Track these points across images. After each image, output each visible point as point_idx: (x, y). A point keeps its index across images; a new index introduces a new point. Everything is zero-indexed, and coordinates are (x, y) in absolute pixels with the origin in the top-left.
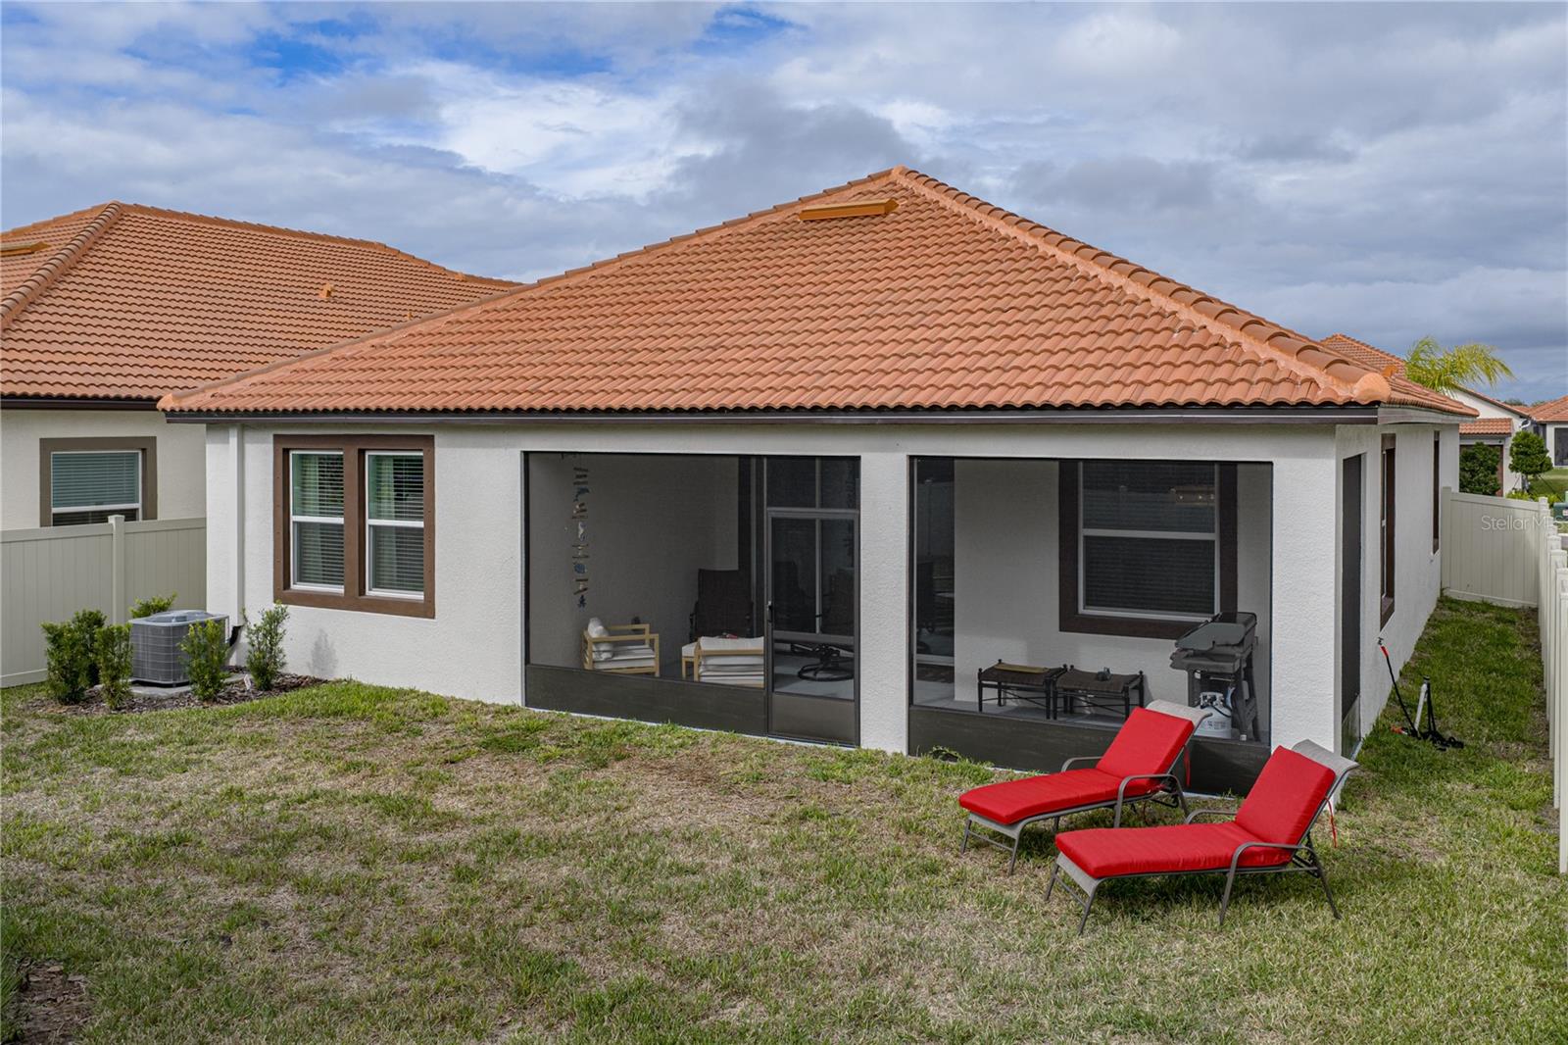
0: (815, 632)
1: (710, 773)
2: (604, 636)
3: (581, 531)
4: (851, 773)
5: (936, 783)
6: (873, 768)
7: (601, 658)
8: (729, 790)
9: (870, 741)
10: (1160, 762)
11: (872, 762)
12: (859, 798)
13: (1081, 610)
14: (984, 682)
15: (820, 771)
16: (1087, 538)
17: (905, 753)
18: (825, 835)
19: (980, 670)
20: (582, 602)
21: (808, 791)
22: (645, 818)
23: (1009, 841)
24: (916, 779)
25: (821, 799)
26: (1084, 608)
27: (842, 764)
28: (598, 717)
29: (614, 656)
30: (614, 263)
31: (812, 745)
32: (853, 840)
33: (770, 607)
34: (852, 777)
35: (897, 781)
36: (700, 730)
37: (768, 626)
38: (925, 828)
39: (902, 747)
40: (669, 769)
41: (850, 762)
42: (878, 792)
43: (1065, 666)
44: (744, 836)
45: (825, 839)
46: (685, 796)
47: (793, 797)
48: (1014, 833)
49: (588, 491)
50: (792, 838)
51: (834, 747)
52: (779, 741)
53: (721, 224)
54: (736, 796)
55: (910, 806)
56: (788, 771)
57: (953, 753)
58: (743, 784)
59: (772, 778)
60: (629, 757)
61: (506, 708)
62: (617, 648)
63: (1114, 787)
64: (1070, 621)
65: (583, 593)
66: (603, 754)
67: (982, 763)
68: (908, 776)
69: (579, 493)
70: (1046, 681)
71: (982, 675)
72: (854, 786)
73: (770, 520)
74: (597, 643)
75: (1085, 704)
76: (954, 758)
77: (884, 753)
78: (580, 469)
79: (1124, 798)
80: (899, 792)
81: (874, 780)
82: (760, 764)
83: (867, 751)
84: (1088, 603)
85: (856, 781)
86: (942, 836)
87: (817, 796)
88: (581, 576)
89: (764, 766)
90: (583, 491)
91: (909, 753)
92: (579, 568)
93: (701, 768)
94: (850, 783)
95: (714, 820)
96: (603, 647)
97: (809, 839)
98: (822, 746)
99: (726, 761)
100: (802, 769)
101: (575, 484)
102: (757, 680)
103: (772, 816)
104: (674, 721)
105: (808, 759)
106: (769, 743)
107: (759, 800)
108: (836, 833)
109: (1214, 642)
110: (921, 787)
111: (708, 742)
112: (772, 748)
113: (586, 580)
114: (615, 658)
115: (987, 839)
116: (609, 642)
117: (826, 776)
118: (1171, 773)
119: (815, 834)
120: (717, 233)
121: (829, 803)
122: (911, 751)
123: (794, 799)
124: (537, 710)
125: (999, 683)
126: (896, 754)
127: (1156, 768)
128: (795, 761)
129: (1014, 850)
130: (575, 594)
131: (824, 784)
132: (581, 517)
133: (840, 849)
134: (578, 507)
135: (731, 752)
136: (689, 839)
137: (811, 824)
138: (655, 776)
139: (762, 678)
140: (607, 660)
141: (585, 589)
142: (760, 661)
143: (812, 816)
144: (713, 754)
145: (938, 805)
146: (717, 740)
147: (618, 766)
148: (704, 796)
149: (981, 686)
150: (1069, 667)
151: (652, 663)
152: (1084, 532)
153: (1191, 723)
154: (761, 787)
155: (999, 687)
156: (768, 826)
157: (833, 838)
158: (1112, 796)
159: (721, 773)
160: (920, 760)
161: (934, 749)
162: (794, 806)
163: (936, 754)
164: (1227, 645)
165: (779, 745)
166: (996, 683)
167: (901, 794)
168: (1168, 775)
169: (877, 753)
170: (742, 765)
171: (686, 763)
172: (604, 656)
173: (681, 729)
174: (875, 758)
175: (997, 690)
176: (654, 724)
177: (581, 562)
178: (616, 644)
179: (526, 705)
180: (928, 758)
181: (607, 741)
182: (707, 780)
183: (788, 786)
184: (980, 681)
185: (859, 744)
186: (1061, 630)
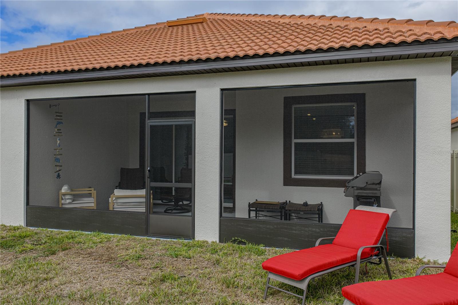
0: (172, 182)
1: (112, 255)
2: (68, 191)
3: (58, 142)
4: (191, 253)
5: (237, 256)
6: (202, 250)
7: (67, 202)
8: (122, 265)
9: (200, 236)
10: (375, 238)
11: (201, 246)
12: (196, 266)
13: (293, 176)
14: (251, 209)
15: (173, 252)
16: (296, 143)
17: (218, 242)
18: (176, 291)
19: (249, 203)
20: (59, 176)
21: (167, 263)
22: (62, 285)
23: (300, 292)
24: (226, 254)
25: (174, 268)
26: (294, 175)
27: (185, 248)
28: (61, 230)
29: (73, 201)
30: (86, 39)
31: (170, 239)
32: (194, 295)
33: (149, 171)
34: (191, 255)
35: (215, 256)
36: (113, 235)
37: (147, 180)
38: (238, 283)
39: (216, 239)
40: (90, 254)
41: (189, 247)
42: (206, 262)
43: (286, 201)
44: (123, 294)
45: (176, 294)
46: (94, 269)
47: (158, 267)
48: (303, 286)
49: (62, 123)
50: (155, 295)
51: (181, 240)
52: (152, 238)
53: (134, 28)
54: (124, 268)
55: (226, 270)
56: (156, 253)
57: (243, 240)
58: (130, 261)
59: (146, 257)
60: (70, 249)
61: (14, 227)
62: (76, 197)
63: (355, 254)
64: (288, 181)
65: (59, 172)
66: (55, 248)
67: (259, 245)
68: (221, 254)
69: (58, 124)
70: (280, 208)
71: (250, 205)
72: (192, 260)
73: (149, 126)
74: (64, 195)
75: (294, 218)
76: (244, 243)
77: (207, 242)
78: (58, 113)
79: (361, 259)
80: (218, 262)
81: (203, 256)
82: (141, 250)
83: (198, 241)
84: (296, 173)
85: (193, 257)
86: (250, 288)
87: (171, 266)
88: (58, 164)
89: (143, 251)
90: (59, 123)
91: (220, 242)
92: (57, 160)
93: (108, 253)
94: (190, 258)
95: (107, 284)
96: (67, 197)
97: (166, 295)
98: (175, 240)
99: (123, 249)
100: (164, 252)
101: (55, 119)
102: (143, 210)
103: (144, 279)
104: (99, 231)
105: (167, 246)
106: (147, 240)
107: (137, 270)
108: (184, 290)
109: (367, 183)
110: (230, 258)
111: (115, 240)
112: (149, 242)
113: (61, 166)
114: (74, 202)
115: (277, 288)
116: (71, 194)
117: (177, 255)
118: (381, 244)
119: (170, 291)
120: (132, 31)
121: (178, 270)
122: (221, 241)
123: (159, 268)
124: (31, 228)
125: (256, 209)
126: (213, 242)
127: (373, 241)
128: (160, 248)
129: (304, 297)
130: (55, 172)
131: (176, 259)
132: (59, 136)
133: (187, 301)
134: (56, 130)
135: (127, 245)
136: (85, 299)
137: (168, 284)
138: (81, 258)
139: (145, 208)
140: (69, 203)
141: (60, 170)
142: (144, 200)
143: (169, 279)
144: (117, 246)
145: (241, 268)
146: (120, 239)
147: (61, 254)
148: (105, 269)
149: (250, 211)
150: (288, 202)
151: (93, 205)
152: (294, 141)
153: (388, 215)
154: (140, 262)
155: (256, 211)
156: (140, 286)
157: (181, 293)
158: (354, 258)
159: (119, 255)
160: (226, 245)
161: (233, 239)
162: (158, 273)
163: (234, 242)
164: (373, 184)
165: (153, 240)
166: (255, 209)
167: (219, 263)
168: (378, 245)
169: (204, 242)
170: (131, 250)
171: (101, 251)
172: (68, 201)
173: (103, 234)
174: (202, 245)
175: (255, 212)
176: (90, 233)
177: (58, 157)
178: (74, 195)
179: (27, 226)
180: (230, 244)
181: (61, 241)
182: (110, 259)
183: (156, 261)
184: (249, 208)
185: (194, 238)
186: (284, 185)
